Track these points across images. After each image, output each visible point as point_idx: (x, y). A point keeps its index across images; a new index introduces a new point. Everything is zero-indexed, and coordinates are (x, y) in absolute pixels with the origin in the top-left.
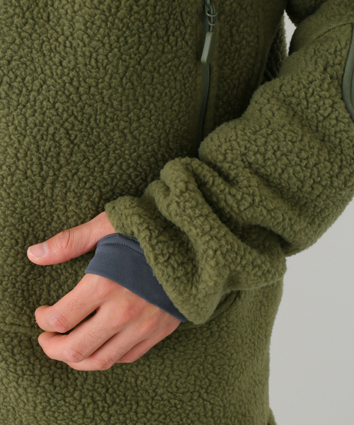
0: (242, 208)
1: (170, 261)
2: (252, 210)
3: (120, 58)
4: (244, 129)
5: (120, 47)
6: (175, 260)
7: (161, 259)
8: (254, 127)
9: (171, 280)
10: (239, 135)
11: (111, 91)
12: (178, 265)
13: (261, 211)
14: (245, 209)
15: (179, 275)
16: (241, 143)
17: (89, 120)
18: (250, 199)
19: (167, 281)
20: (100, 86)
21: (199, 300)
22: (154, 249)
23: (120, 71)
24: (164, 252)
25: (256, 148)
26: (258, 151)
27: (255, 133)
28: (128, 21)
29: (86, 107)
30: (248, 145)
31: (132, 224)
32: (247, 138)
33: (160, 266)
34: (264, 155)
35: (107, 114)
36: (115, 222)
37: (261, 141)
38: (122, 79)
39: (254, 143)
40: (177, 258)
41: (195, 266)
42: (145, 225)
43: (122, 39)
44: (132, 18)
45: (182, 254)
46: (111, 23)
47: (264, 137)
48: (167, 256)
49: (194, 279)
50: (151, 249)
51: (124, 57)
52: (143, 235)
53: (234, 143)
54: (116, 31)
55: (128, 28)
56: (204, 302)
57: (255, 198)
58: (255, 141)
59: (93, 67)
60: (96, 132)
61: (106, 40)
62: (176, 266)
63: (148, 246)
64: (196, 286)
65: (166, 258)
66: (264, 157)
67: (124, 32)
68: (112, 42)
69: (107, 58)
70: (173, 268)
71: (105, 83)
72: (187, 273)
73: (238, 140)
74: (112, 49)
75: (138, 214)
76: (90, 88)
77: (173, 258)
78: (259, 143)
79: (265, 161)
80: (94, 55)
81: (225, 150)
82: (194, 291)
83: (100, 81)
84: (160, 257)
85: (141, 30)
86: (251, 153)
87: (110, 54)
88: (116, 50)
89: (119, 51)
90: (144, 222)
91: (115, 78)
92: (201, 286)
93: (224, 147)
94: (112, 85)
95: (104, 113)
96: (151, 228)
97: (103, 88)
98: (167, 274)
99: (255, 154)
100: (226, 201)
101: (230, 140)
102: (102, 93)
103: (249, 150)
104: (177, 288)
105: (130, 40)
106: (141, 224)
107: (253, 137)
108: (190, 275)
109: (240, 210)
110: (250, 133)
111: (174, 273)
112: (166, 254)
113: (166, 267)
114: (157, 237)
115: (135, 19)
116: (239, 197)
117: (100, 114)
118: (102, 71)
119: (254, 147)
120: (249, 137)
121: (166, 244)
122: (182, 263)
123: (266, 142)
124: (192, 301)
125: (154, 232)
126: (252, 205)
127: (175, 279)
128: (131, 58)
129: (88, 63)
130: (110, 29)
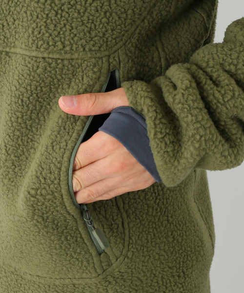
0: (226, 100)
1: (165, 138)
2: (233, 101)
3: (37, 100)
4: (223, 47)
5: (38, 93)
6: (169, 138)
7: (159, 136)
8: (231, 46)
9: (162, 152)
10: (219, 51)
11: (31, 122)
12: (170, 143)
13: (240, 101)
14: (228, 100)
15: (169, 150)
16: (220, 56)
17: (17, 139)
18: (231, 93)
19: (158, 152)
20: (24, 118)
21: (178, 170)
22: (156, 127)
23: (37, 109)
24: (163, 131)
25: (231, 61)
26: (232, 63)
27: (230, 50)
28: (44, 77)
29: (16, 131)
30: (225, 58)
31: (144, 103)
32: (225, 53)
33: (157, 140)
34: (236, 66)
35: (29, 136)
36: (131, 98)
37: (235, 56)
38: (38, 114)
39: (229, 56)
40: (170, 137)
41: (180, 145)
42: (154, 108)
43: (39, 88)
44: (46, 75)
45: (174, 135)
46: (33, 76)
47: (237, 53)
48: (164, 134)
49: (178, 155)
50: (154, 127)
51: (40, 99)
52: (150, 115)
53: (215, 55)
54: (35, 82)
55: (43, 81)
56: (181, 172)
57: (235, 92)
58: (230, 55)
59: (20, 105)
60: (22, 148)
61: (29, 88)
62: (168, 143)
63: (152, 124)
64: (178, 160)
65: (163, 136)
66: (236, 67)
67: (41, 84)
68: (32, 90)
69: (29, 100)
70: (166, 144)
71: (28, 116)
72: (175, 150)
73: (218, 54)
74: (32, 94)
75: (151, 98)
76: (18, 118)
77: (168, 137)
78: (233, 57)
79: (236, 70)
80: (21, 97)
81: (208, 59)
82: (176, 163)
83: (24, 114)
84: (159, 134)
85: (52, 83)
86: (227, 64)
87: (31, 97)
88: (35, 95)
89: (37, 96)
90: (154, 105)
91: (34, 113)
92: (183, 161)
93: (207, 57)
94: (33, 117)
95: (27, 135)
96: (158, 111)
97: (27, 119)
98: (161, 148)
99: (229, 65)
100: (213, 95)
101: (212, 54)
102: (25, 123)
103: (225, 62)
104: (165, 159)
105: (44, 89)
106: (151, 106)
107: (229, 53)
108: (176, 151)
109: (224, 101)
110: (227, 49)
111: (165, 147)
112: (163, 133)
113: (161, 142)
114: (160, 119)
115: (48, 76)
116: (223, 92)
117: (24, 136)
118: (25, 108)
119: (229, 59)
120: (226, 52)
121: (165, 125)
122: (173, 142)
123: (238, 57)
124: (172, 170)
125: (159, 114)
126: (233, 97)
127: (164, 152)
128: (44, 101)
129: (17, 101)
130: (31, 80)
